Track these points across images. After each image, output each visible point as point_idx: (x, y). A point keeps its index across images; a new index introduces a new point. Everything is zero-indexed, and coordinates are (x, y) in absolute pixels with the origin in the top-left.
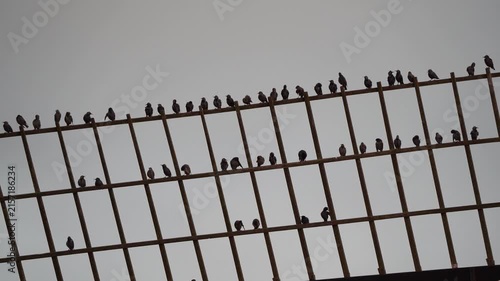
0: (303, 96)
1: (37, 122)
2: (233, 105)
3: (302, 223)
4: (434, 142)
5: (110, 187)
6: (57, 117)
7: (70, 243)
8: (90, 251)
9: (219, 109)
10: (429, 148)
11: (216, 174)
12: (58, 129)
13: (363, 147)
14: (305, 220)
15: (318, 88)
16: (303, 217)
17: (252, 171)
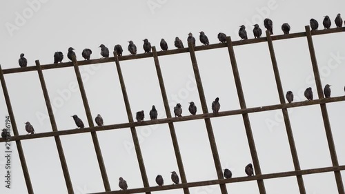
2: (149, 51)
9: (134, 55)
11: (132, 125)
15: (242, 32)
16: (227, 171)
17: (170, 121)
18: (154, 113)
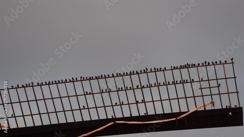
0: (137, 73)
1: (76, 79)
3: (137, 102)
4: (167, 84)
5: (93, 94)
6: (81, 78)
7: (84, 107)
8: (88, 109)
10: (167, 85)
11: (117, 91)
12: (81, 81)
13: (151, 85)
14: (138, 101)
17: (126, 90)
18: (122, 88)
